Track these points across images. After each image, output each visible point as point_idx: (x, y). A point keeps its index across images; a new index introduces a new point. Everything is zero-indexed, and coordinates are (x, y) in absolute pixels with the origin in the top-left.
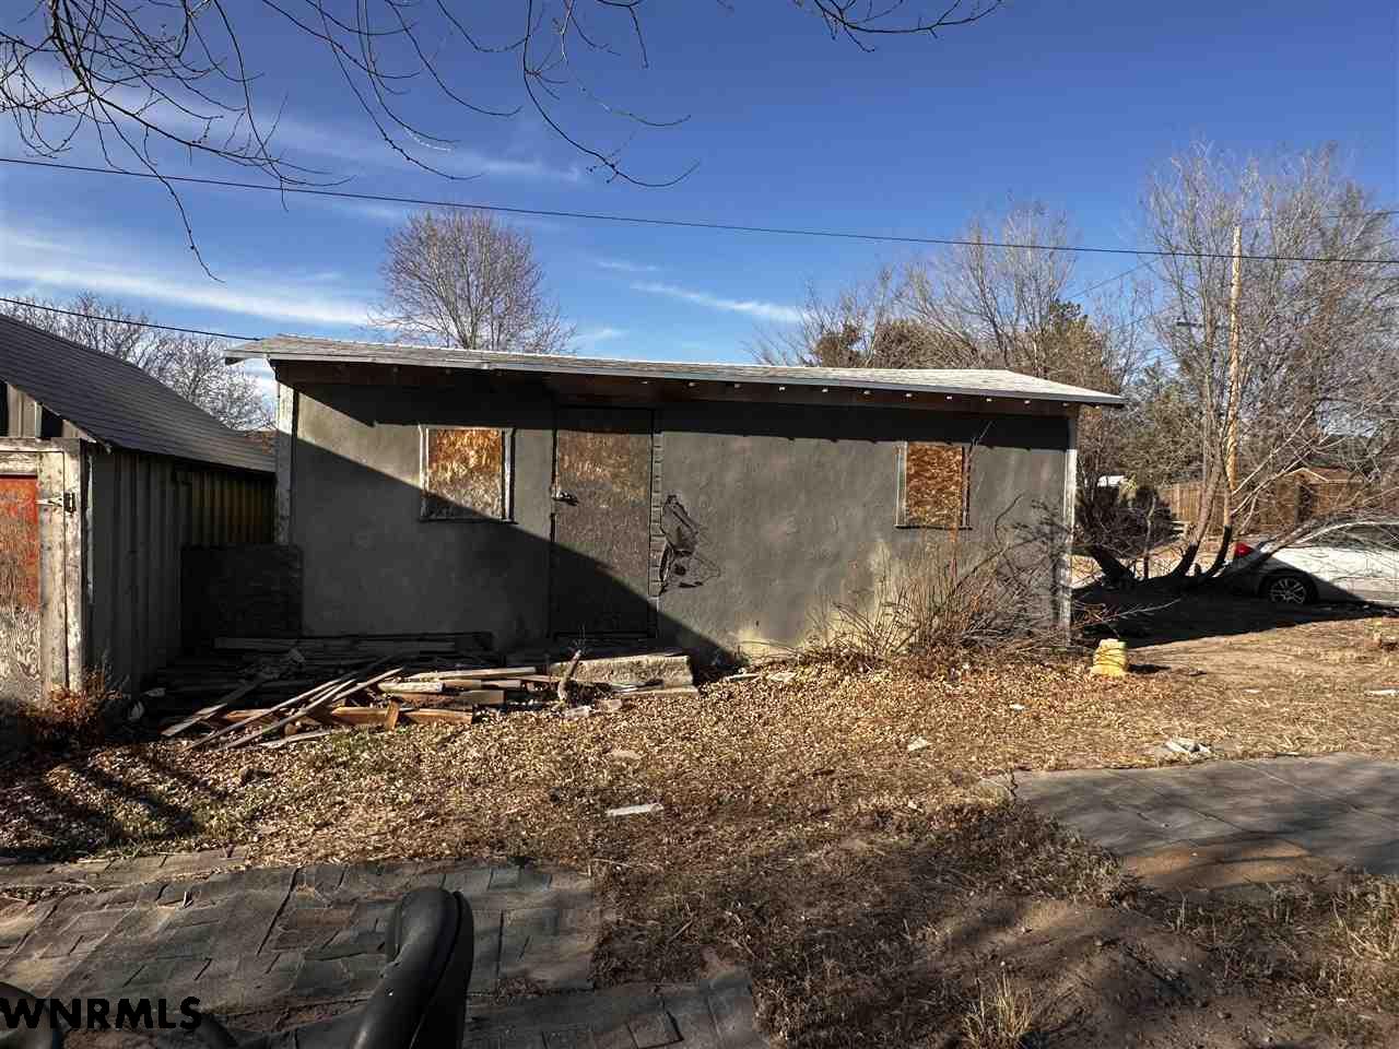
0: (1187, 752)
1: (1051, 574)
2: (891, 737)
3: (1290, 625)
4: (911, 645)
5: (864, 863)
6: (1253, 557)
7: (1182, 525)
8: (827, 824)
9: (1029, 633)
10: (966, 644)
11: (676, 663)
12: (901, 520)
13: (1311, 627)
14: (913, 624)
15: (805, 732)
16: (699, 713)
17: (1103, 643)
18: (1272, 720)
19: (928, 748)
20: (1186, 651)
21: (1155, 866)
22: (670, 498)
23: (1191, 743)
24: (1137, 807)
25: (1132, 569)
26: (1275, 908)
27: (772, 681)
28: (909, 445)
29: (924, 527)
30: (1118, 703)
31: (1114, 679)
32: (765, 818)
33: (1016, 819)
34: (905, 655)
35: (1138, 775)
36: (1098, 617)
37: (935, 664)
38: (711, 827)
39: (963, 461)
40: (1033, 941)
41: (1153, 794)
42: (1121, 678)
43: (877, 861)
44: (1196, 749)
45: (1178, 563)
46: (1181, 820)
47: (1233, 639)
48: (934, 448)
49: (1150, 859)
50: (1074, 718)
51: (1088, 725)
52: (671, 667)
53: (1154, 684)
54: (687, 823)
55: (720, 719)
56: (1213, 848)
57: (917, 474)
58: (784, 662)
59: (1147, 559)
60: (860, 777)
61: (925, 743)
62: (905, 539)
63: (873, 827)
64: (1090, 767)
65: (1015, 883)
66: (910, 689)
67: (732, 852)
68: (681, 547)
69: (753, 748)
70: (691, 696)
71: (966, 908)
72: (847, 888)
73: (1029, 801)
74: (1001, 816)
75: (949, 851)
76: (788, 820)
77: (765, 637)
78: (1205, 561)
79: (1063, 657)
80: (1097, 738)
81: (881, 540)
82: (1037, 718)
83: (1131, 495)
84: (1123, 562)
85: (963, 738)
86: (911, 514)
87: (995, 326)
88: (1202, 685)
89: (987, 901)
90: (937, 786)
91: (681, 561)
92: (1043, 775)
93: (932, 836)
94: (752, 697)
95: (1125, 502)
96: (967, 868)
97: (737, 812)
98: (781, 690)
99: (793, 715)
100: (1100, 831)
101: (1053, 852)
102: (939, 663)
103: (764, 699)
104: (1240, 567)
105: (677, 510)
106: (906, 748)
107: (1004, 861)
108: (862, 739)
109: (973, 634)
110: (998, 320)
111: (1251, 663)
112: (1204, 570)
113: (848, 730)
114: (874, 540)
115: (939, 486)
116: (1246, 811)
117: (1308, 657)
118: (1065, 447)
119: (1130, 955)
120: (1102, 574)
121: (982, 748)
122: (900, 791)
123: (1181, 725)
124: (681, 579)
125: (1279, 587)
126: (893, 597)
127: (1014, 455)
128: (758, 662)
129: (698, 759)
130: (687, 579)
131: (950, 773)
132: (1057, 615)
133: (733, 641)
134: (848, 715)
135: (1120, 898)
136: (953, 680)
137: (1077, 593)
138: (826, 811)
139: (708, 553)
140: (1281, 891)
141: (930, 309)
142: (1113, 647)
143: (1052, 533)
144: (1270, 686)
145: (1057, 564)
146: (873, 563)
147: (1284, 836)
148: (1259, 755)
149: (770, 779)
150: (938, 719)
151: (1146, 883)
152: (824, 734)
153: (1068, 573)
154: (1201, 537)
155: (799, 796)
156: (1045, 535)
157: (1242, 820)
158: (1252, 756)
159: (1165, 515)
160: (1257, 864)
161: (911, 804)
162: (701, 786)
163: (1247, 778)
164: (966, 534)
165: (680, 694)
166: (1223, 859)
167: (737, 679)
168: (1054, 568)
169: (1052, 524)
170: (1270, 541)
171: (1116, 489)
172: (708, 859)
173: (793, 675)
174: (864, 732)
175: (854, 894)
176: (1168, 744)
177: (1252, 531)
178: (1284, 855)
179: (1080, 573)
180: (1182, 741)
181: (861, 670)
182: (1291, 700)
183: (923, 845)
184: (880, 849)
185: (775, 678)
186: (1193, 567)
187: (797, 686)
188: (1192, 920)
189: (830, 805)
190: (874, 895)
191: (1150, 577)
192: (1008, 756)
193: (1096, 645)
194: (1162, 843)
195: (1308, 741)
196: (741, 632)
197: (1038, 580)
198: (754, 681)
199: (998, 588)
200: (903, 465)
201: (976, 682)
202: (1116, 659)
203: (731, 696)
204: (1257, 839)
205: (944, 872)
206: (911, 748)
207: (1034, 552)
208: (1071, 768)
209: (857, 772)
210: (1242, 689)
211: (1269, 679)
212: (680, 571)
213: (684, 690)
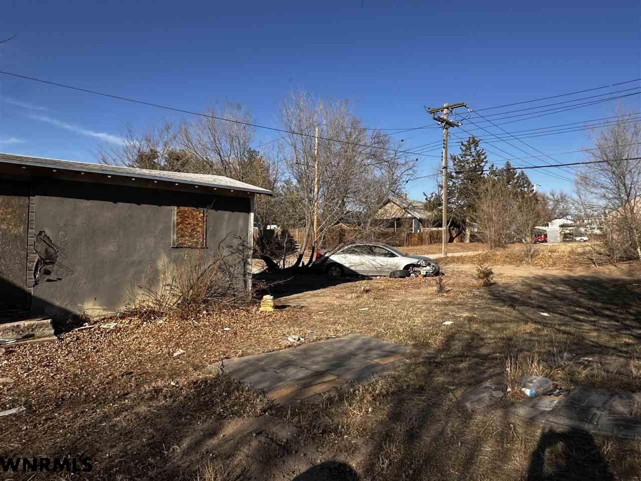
0: (295, 341)
1: (243, 268)
2: (166, 350)
3: (335, 285)
4: (179, 304)
5: (145, 418)
6: (323, 258)
7: (299, 246)
8: (127, 401)
9: (234, 295)
10: (205, 302)
11: (43, 324)
12: (174, 244)
13: (342, 285)
14: (180, 294)
15: (120, 353)
16: (57, 350)
17: (265, 297)
18: (327, 324)
19: (184, 353)
20: (298, 298)
21: (279, 394)
22: (40, 233)
23: (297, 337)
24: (275, 368)
25: (279, 264)
26: (324, 403)
27: (104, 328)
28: (177, 208)
29: (185, 247)
30: (270, 323)
31: (269, 312)
32: (90, 404)
33: (223, 383)
34: (176, 309)
35: (275, 354)
36: (262, 285)
37: (190, 312)
38: (56, 414)
39: (204, 217)
40: (226, 440)
41: (282, 362)
42: (271, 312)
43: (152, 415)
44: (299, 339)
45: (296, 261)
46: (292, 371)
47: (315, 292)
48: (190, 210)
49: (279, 391)
50: (251, 332)
51: (257, 334)
52: (41, 326)
53: (284, 313)
54: (40, 415)
55: (70, 352)
56: (303, 382)
57: (182, 222)
58: (111, 318)
59: (284, 260)
60: (147, 373)
61: (182, 351)
62: (176, 253)
63: (151, 399)
64: (256, 353)
65: (220, 413)
66: (177, 326)
67: (68, 427)
68: (48, 259)
69: (88, 366)
70: (53, 341)
71: (195, 431)
72: (134, 433)
73: (229, 373)
74: (215, 382)
75: (190, 404)
76: (104, 403)
77: (100, 306)
78: (305, 260)
79: (249, 305)
80: (260, 340)
81: (164, 254)
82: (235, 333)
83: (280, 233)
84: (275, 261)
85: (201, 347)
86: (178, 241)
87: (220, 156)
88: (303, 312)
89: (206, 425)
90: (186, 372)
91: (48, 267)
92: (236, 359)
93: (182, 398)
94: (91, 338)
95: (277, 236)
96: (198, 410)
97: (74, 402)
98: (108, 333)
99: (114, 345)
100: (259, 382)
101: (238, 395)
102: (191, 312)
103: (98, 338)
104: (318, 262)
105: (46, 238)
106: (173, 355)
107: (215, 404)
108: (150, 354)
109: (208, 297)
110: (222, 154)
111: (321, 301)
112: (305, 264)
113: (144, 349)
114: (159, 254)
115: (193, 228)
116: (317, 363)
117: (341, 297)
118: (249, 212)
119: (267, 437)
120: (267, 267)
121: (209, 351)
122: (167, 377)
123: (294, 330)
124: (47, 277)
125: (332, 270)
126: (169, 281)
127: (227, 214)
128: (95, 319)
129: (52, 377)
130: (51, 277)
131: (193, 365)
132: (246, 286)
133: (81, 309)
134: (144, 342)
135: (265, 411)
136: (198, 320)
137: (254, 276)
138: (127, 394)
139: (65, 263)
140: (326, 395)
141: (191, 145)
142: (268, 298)
143: (243, 249)
144: (327, 310)
145: (246, 263)
146: (159, 265)
147: (329, 372)
148: (322, 339)
149: (95, 382)
150: (190, 339)
151: (276, 403)
152: (131, 352)
153: (250, 267)
154: (304, 250)
155: (112, 388)
156: (240, 251)
157: (315, 367)
158: (319, 340)
159: (291, 241)
160: (319, 385)
161: (173, 383)
162: (52, 392)
163: (317, 349)
164: (206, 250)
165: (45, 341)
166: (306, 386)
167: (82, 329)
168: (244, 266)
169: (243, 246)
170: (329, 252)
171: (274, 230)
172: (52, 434)
173: (116, 324)
174: (152, 349)
175: (138, 436)
176: (288, 339)
177: (322, 248)
178: (329, 379)
179: (256, 267)
180: (294, 337)
181: (153, 318)
182: (334, 315)
183: (177, 403)
184: (155, 409)
185: (105, 326)
186: (301, 263)
187: (117, 330)
188: (293, 415)
189: (129, 390)
190: (149, 434)
191: (286, 267)
192: (221, 352)
193: (262, 298)
194: (283, 383)
195: (339, 331)
196: (85, 304)
197: (237, 270)
198: (93, 329)
199: (220, 275)
200: (175, 218)
201: (209, 320)
202: (270, 304)
203: (78, 338)
204: (319, 374)
205: (186, 415)
206: (175, 355)
207: (236, 259)
208: (249, 354)
209: (146, 371)
210: (317, 312)
211: (327, 307)
212: (48, 272)
213: (48, 338)
